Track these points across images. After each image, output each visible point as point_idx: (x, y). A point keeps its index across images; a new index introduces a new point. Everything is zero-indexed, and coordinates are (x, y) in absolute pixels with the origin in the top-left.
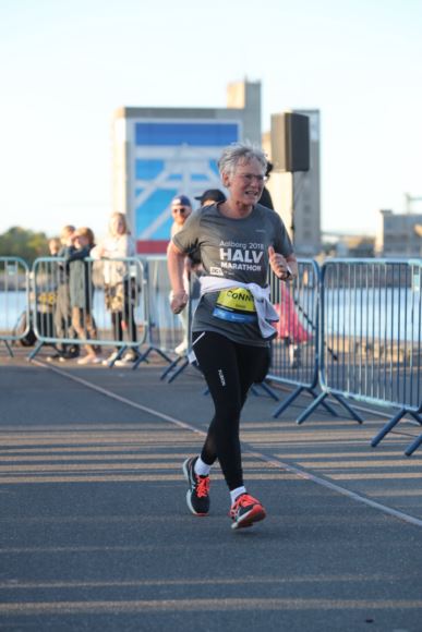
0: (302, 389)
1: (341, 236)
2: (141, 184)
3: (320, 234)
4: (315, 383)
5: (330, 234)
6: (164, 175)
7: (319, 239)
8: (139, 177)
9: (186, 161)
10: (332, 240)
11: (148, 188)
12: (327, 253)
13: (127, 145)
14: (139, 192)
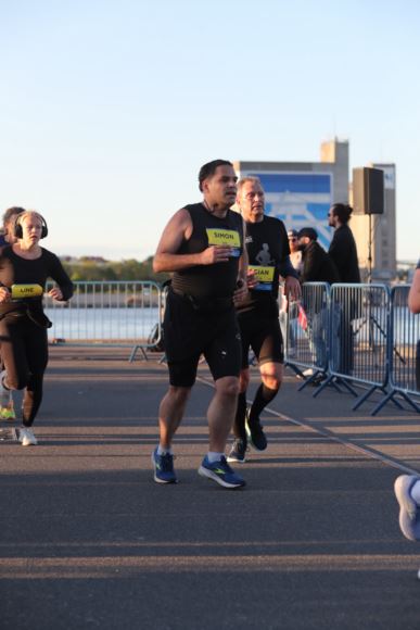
0: (376, 387)
3: (395, 262)
4: (386, 383)
5: (403, 263)
7: (395, 267)
9: (288, 204)
10: (405, 268)
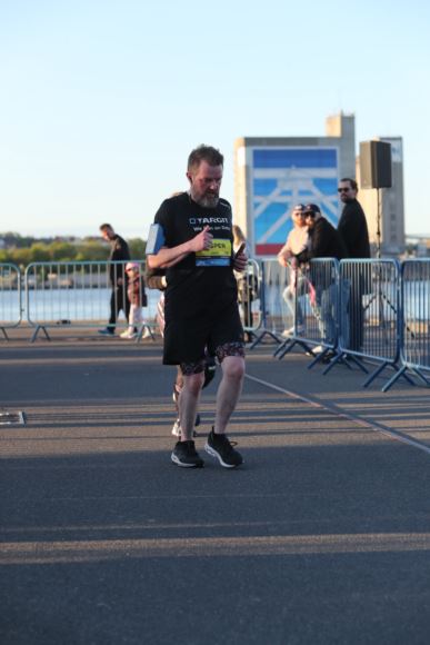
0: (387, 363)
1: (421, 239)
2: (258, 199)
3: (404, 237)
4: (397, 358)
5: (412, 237)
6: (277, 191)
7: (403, 241)
8: (256, 193)
9: (294, 179)
10: (414, 242)
11: (265, 202)
12: (410, 253)
13: (247, 167)
14: (257, 205)
